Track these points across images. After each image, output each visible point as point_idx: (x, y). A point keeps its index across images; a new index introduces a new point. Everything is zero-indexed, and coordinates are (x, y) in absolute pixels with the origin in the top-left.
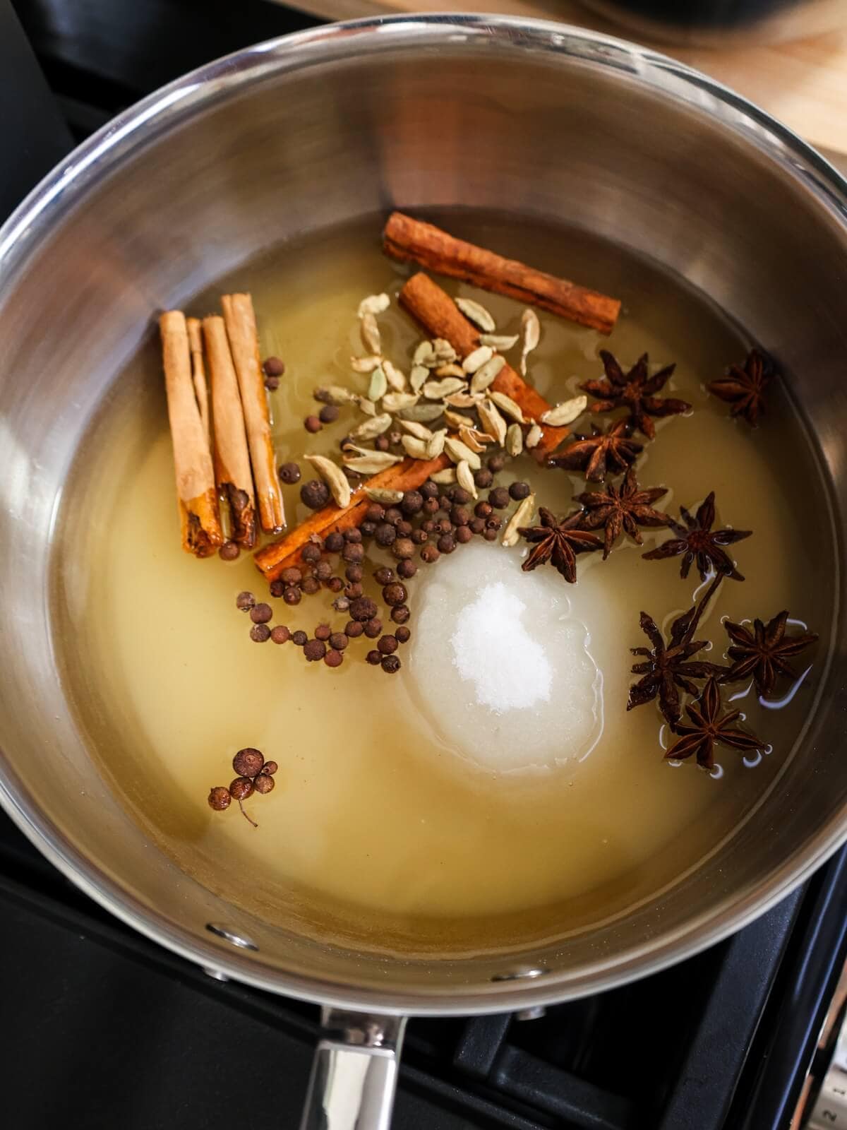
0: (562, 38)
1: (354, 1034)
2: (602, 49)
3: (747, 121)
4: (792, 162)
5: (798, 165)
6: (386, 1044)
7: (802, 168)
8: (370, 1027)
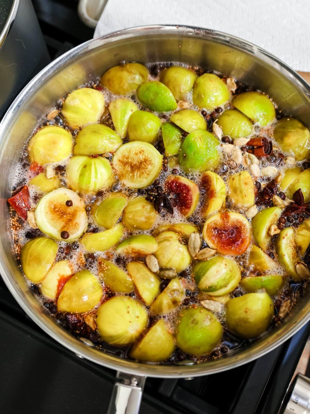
0: (229, 38)
1: (127, 381)
2: (243, 44)
3: (291, 76)
4: (305, 92)
5: (307, 93)
6: (138, 385)
7: (308, 94)
8: (133, 379)
